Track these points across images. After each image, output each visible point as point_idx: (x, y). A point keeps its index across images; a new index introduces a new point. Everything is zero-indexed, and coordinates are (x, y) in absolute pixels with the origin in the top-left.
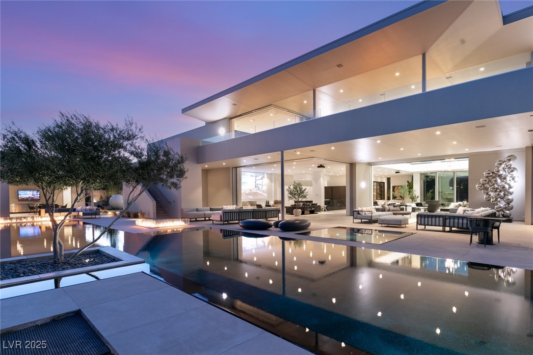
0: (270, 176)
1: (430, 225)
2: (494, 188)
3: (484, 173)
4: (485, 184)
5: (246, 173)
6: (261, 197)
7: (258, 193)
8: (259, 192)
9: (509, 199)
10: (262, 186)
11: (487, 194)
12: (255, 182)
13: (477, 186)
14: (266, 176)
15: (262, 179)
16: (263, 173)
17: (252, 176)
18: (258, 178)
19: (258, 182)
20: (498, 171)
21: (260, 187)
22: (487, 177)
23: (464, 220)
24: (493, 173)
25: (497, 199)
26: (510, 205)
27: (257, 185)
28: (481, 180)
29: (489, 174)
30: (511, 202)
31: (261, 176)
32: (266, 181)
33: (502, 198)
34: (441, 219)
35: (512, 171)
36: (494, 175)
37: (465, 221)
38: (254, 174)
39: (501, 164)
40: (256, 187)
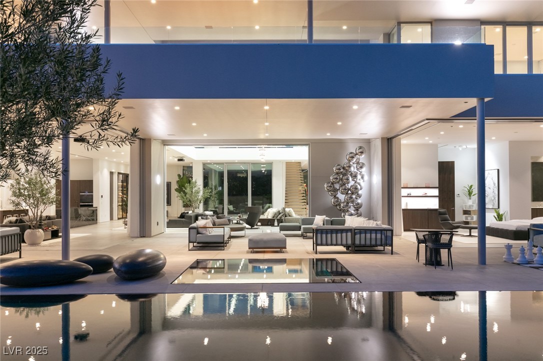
1: (335, 245)
2: (345, 189)
3: (334, 169)
4: (336, 183)
9: (358, 204)
11: (335, 196)
13: (325, 186)
20: (350, 167)
22: (337, 173)
23: (377, 235)
24: (344, 168)
25: (348, 203)
26: (359, 212)
28: (331, 178)
29: (340, 169)
30: (360, 208)
33: (353, 202)
34: (349, 234)
35: (361, 167)
36: (344, 171)
37: (379, 236)
39: (353, 157)
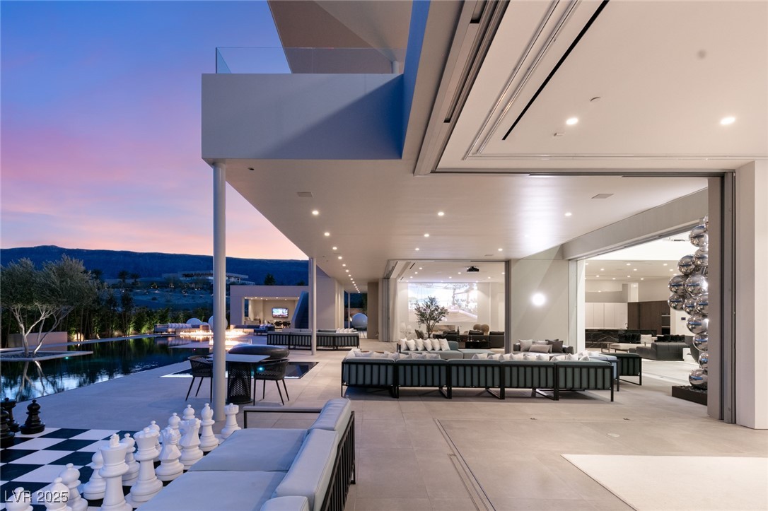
0: (485, 288)
5: (434, 284)
6: (465, 320)
7: (458, 312)
8: (461, 311)
10: (468, 303)
12: (454, 297)
14: (475, 287)
15: (467, 291)
16: (471, 284)
17: (446, 288)
18: (457, 291)
19: (459, 297)
21: (464, 304)
27: (457, 301)
31: (465, 288)
32: (475, 294)
38: (451, 286)
40: (454, 304)
